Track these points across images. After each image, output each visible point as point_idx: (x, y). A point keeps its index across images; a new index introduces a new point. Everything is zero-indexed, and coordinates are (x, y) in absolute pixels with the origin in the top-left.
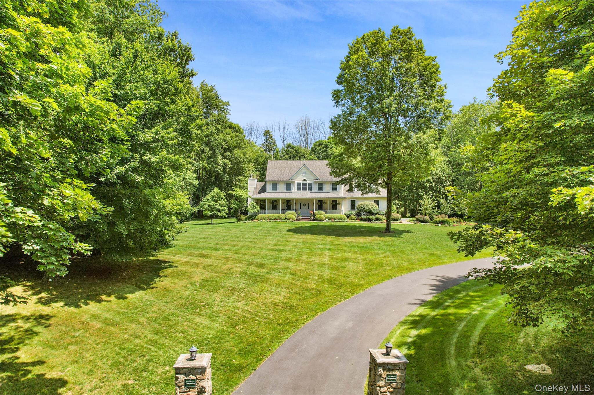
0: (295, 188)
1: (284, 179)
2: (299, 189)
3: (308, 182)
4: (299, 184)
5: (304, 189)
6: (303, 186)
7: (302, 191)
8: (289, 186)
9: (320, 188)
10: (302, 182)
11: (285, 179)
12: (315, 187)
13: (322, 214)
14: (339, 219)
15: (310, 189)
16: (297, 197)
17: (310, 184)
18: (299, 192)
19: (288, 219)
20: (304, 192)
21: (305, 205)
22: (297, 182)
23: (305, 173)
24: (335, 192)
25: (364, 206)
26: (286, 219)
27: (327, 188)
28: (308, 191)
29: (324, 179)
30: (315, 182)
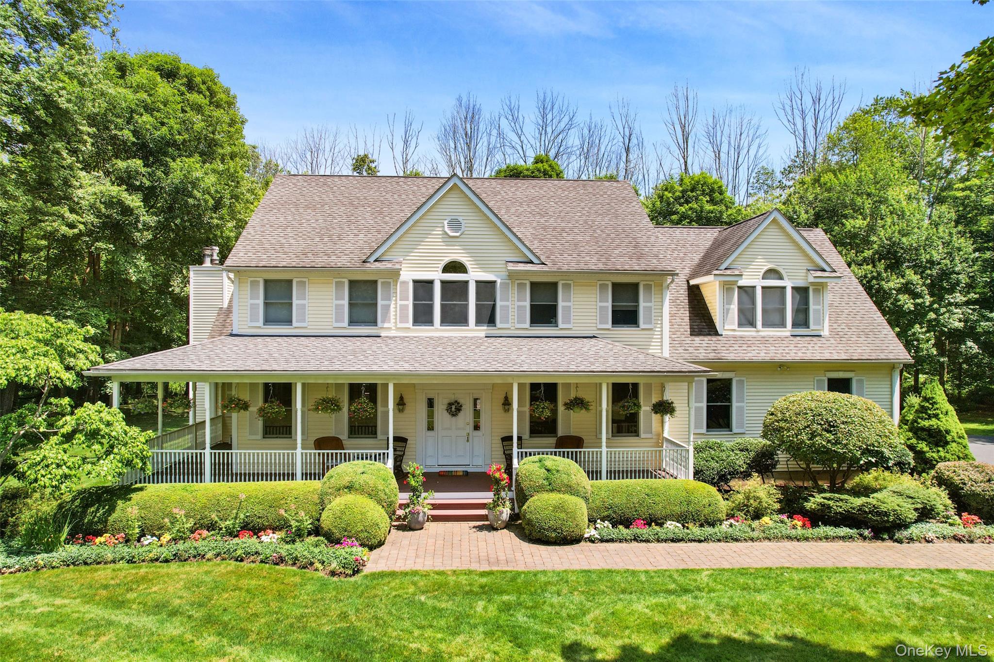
0: (397, 308)
1: (334, 261)
2: (423, 316)
3: (474, 275)
4: (423, 287)
6: (448, 301)
7: (437, 330)
8: (364, 301)
9: (544, 314)
10: (437, 276)
11: (343, 261)
12: (514, 307)
13: (570, 489)
14: (683, 519)
15: (488, 317)
16: (404, 367)
17: (486, 289)
18: (424, 332)
19: (333, 540)
20: (454, 332)
21: (454, 409)
22: (408, 275)
23: (455, 224)
24: (626, 332)
25: (830, 427)
26: (316, 531)
27: (584, 310)
28: (474, 330)
29: (568, 262)
30: (512, 276)
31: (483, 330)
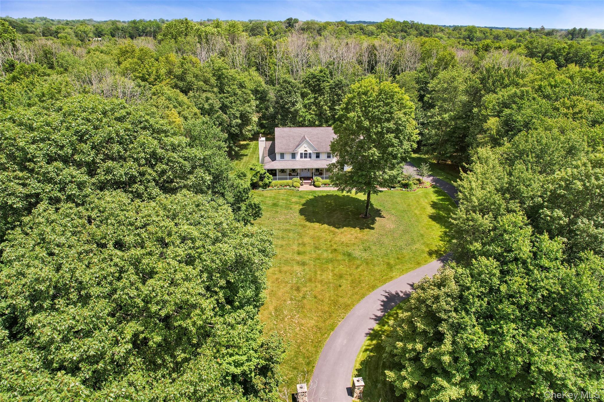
0: (298, 157)
1: (290, 151)
2: (301, 157)
3: (308, 152)
4: (301, 154)
5: (306, 157)
6: (305, 155)
8: (294, 156)
9: (318, 156)
10: (303, 152)
12: (313, 156)
13: (319, 181)
15: (310, 157)
17: (310, 154)
18: (302, 159)
19: (295, 187)
20: (306, 159)
22: (299, 152)
23: (305, 145)
24: (329, 159)
26: (293, 186)
27: (323, 156)
29: (321, 150)
30: (314, 152)
31: (309, 159)
